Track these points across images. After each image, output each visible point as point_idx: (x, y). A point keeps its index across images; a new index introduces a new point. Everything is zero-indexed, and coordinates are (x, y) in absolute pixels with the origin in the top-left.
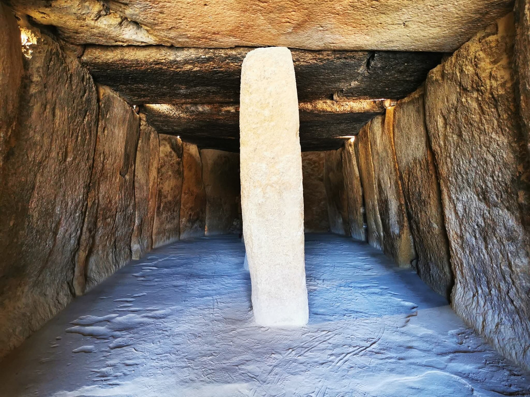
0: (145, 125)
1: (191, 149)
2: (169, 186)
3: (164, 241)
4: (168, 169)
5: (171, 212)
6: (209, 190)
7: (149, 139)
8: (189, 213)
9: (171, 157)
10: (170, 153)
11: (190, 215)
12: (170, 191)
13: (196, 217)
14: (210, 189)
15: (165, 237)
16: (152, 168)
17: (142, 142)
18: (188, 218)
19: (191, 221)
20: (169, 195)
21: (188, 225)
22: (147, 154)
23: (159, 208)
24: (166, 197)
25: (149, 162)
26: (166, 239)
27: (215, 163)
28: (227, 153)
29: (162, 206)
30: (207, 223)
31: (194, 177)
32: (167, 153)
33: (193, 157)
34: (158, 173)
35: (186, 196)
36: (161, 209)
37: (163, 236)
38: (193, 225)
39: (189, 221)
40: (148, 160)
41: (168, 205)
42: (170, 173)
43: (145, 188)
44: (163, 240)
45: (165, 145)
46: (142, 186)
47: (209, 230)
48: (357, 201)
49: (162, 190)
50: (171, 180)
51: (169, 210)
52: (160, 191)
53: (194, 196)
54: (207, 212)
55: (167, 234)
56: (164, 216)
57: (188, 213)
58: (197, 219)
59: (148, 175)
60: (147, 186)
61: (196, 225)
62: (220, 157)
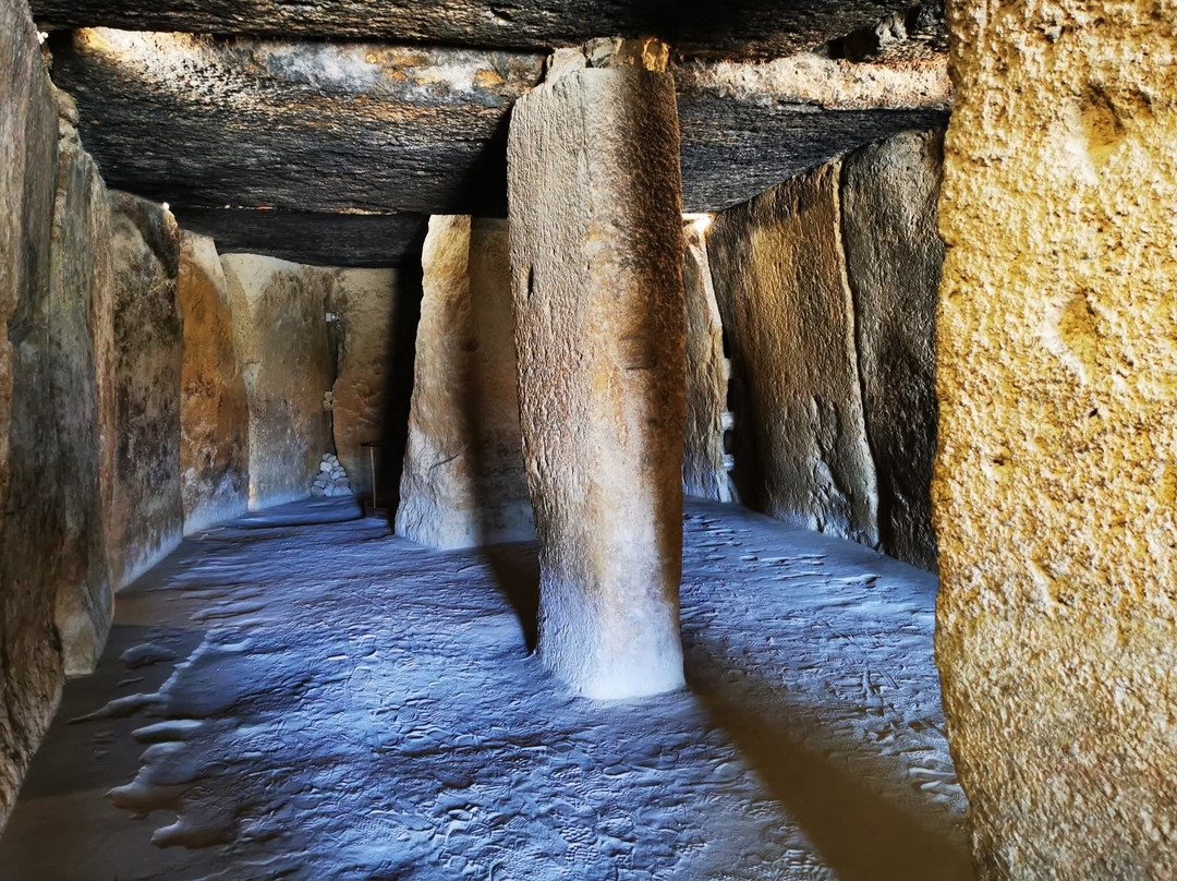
0: (74, 140)
1: (197, 252)
2: (147, 370)
3: (146, 558)
4: (142, 313)
5: (158, 456)
6: (253, 376)
7: (88, 200)
8: (205, 451)
9: (148, 275)
10: (146, 257)
11: (208, 457)
12: (151, 388)
13: (223, 462)
14: (256, 372)
15: (148, 545)
16: (100, 310)
17: (68, 203)
18: (201, 468)
19: (211, 475)
20: (150, 403)
21: (205, 487)
22: (85, 255)
23: (123, 450)
24: (140, 410)
25: (92, 288)
26: (152, 549)
27: (267, 298)
28: (295, 267)
29: (132, 442)
30: (254, 472)
31: (212, 339)
32: (135, 257)
33: (206, 277)
34: (116, 327)
35: (193, 399)
36: (130, 455)
37: (142, 544)
38: (216, 485)
39: (204, 475)
40: (88, 279)
41: (150, 436)
42: (148, 328)
43: (87, 387)
44: (142, 556)
45: (128, 230)
46: (78, 380)
47: (260, 492)
48: (713, 396)
49: (129, 389)
50: (154, 351)
51: (154, 450)
52: (123, 392)
53: (216, 399)
54: (251, 442)
55: (153, 532)
56: (140, 474)
57: (200, 451)
58: (228, 466)
59: (92, 335)
60: (92, 377)
61: (224, 485)
62: (277, 277)
